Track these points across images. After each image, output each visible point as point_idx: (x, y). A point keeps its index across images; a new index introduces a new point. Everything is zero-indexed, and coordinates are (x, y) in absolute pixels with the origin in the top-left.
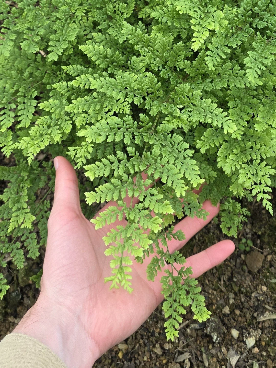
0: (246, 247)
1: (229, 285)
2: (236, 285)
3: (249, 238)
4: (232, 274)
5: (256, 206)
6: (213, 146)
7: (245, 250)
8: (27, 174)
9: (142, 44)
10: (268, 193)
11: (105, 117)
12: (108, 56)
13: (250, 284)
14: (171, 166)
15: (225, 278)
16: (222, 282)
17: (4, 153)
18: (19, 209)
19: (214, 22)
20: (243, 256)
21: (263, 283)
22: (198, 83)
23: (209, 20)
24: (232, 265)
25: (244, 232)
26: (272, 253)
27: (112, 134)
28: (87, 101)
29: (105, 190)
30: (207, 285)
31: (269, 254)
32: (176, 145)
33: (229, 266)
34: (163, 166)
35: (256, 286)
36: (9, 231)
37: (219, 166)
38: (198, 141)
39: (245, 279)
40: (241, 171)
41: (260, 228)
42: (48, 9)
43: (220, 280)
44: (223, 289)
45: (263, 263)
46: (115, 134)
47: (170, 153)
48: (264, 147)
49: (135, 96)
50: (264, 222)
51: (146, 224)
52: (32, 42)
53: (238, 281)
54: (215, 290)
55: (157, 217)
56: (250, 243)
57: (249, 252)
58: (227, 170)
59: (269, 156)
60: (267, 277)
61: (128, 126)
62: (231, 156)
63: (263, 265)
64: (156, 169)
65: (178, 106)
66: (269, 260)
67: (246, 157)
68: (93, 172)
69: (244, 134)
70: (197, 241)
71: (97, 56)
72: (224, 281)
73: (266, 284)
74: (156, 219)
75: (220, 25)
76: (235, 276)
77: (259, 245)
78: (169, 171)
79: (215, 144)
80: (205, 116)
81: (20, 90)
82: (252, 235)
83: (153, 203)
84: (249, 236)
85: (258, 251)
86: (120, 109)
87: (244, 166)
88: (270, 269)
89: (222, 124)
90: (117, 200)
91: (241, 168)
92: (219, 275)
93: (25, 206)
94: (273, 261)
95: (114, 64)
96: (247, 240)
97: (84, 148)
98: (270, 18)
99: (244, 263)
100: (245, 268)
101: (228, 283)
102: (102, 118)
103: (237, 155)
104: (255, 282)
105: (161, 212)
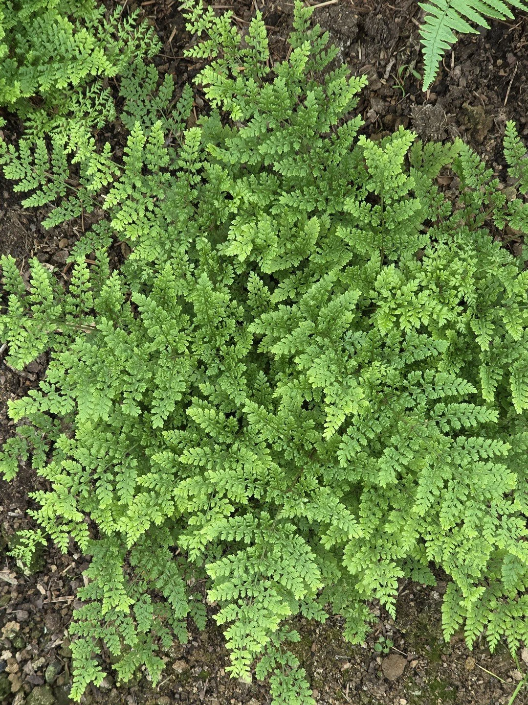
0: (384, 648)
1: (356, 694)
2: (366, 696)
3: (389, 636)
4: (361, 681)
5: (403, 596)
6: (339, 541)
7: (382, 652)
8: (117, 549)
9: (265, 422)
10: (394, 596)
11: (218, 504)
12: (220, 421)
13: (385, 695)
14: (292, 569)
15: (352, 685)
16: (348, 690)
17: (104, 530)
18: (111, 590)
19: (353, 401)
20: (379, 659)
21: (403, 696)
22: (329, 467)
23: (347, 398)
24: (362, 670)
25: (383, 628)
26: (419, 658)
27: (232, 532)
28: (197, 482)
29: (226, 589)
30: (327, 693)
31: (414, 659)
32: (298, 546)
33: (359, 671)
34: (283, 569)
35: (393, 699)
36: (103, 613)
37: (344, 564)
38: (323, 536)
39: (379, 689)
40: (367, 572)
41: (405, 625)
42: (137, 333)
43: (345, 688)
44: (348, 699)
45: (405, 671)
46: (235, 532)
47: (292, 554)
48: (395, 546)
49: (255, 487)
50: (411, 617)
51: (264, 623)
52: (133, 402)
53: (369, 690)
54: (338, 700)
55: (276, 617)
56: (390, 643)
57: (387, 655)
58: (352, 570)
59: (399, 557)
60: (408, 688)
61: (248, 524)
62: (358, 555)
63: (404, 672)
64: (275, 571)
65: (303, 499)
66: (413, 667)
67: (375, 557)
68: (214, 571)
69: (377, 530)
70: (317, 636)
71: (207, 423)
72: (350, 689)
73: (407, 696)
74: (274, 619)
75: (359, 405)
76: (365, 684)
77: (402, 647)
78: (289, 573)
79: (342, 539)
80: (332, 516)
81: (116, 456)
82: (394, 633)
83: (272, 604)
84: (390, 634)
85: (401, 654)
86: (236, 496)
87: (370, 566)
88: (413, 678)
89: (348, 528)
90: (237, 599)
91: (368, 568)
92: (343, 681)
93: (120, 586)
94: (419, 668)
95: (227, 429)
96: (386, 639)
97: (197, 537)
98: (420, 395)
99: (378, 668)
100: (380, 674)
101: (355, 692)
102: (216, 504)
103: (365, 553)
104: (391, 693)
105: (279, 613)
